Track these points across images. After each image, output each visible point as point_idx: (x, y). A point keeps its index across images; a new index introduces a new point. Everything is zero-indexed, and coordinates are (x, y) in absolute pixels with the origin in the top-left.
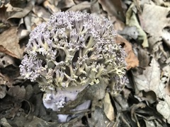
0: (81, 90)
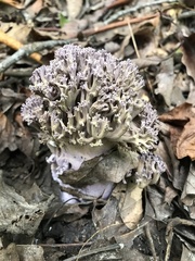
0: (88, 158)
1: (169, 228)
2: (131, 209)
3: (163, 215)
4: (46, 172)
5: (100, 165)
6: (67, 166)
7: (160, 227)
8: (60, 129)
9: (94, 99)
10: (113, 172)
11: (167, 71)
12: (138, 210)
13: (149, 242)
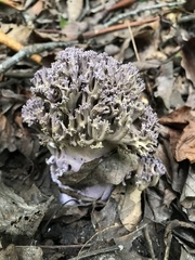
1: (168, 230)
2: (130, 210)
3: (162, 218)
4: (45, 173)
5: (100, 167)
6: (66, 167)
7: (159, 229)
8: (60, 131)
9: (95, 102)
10: (112, 174)
11: (166, 74)
12: (137, 212)
13: (148, 244)
